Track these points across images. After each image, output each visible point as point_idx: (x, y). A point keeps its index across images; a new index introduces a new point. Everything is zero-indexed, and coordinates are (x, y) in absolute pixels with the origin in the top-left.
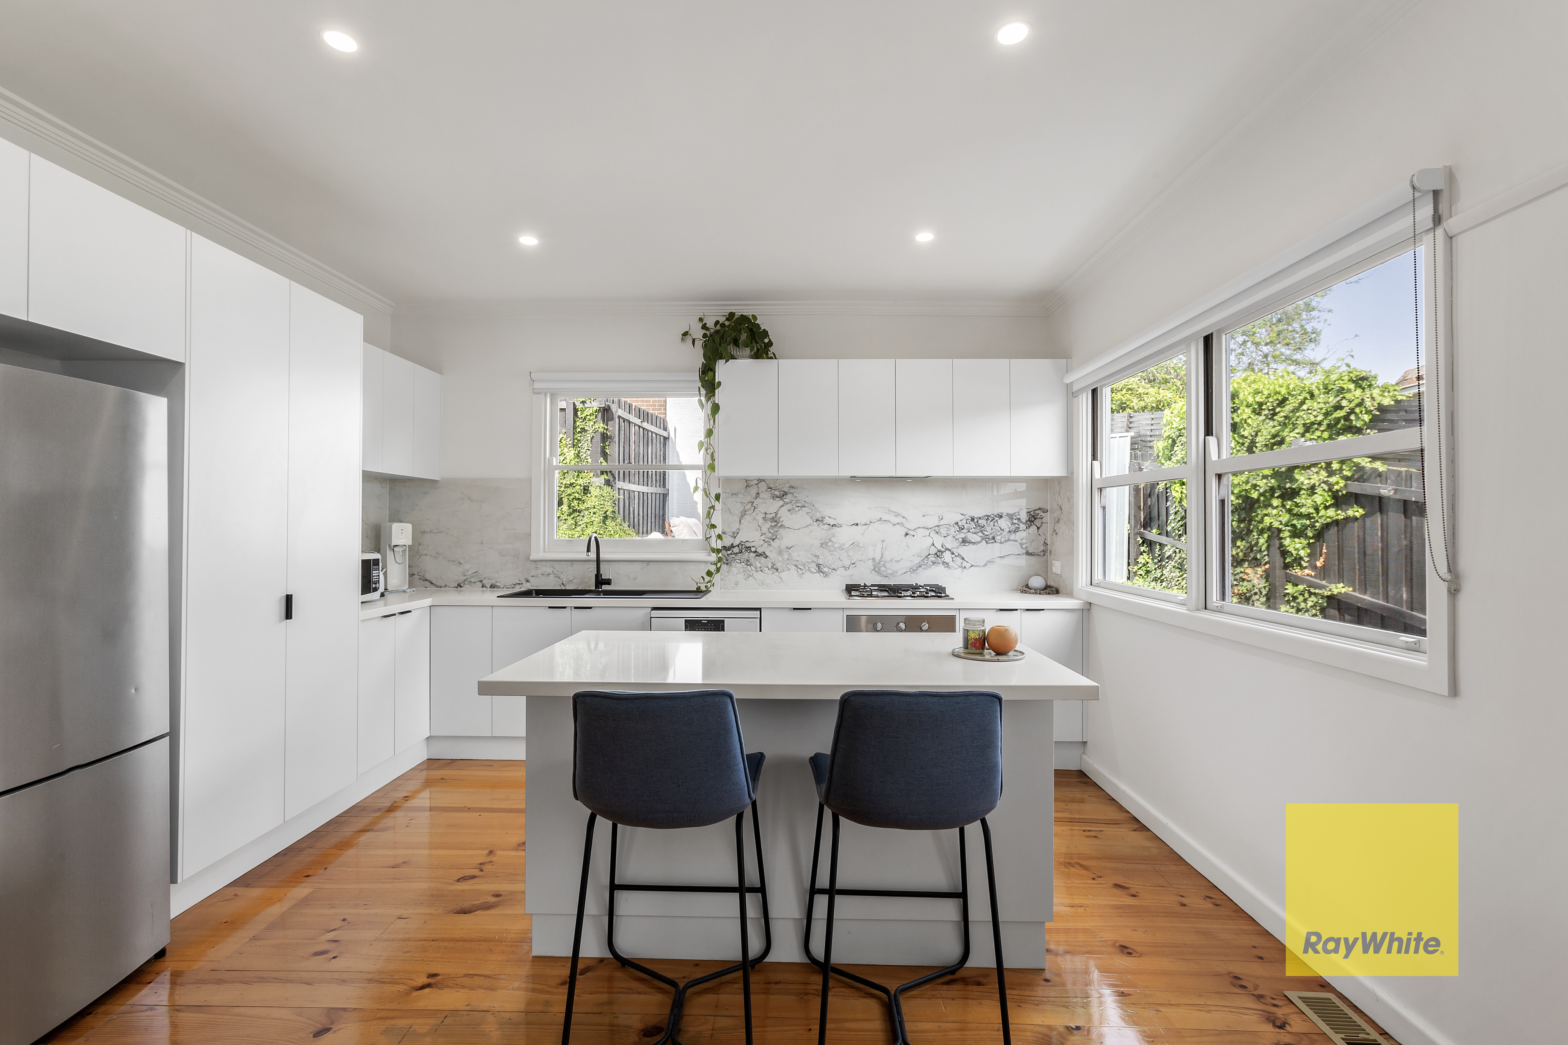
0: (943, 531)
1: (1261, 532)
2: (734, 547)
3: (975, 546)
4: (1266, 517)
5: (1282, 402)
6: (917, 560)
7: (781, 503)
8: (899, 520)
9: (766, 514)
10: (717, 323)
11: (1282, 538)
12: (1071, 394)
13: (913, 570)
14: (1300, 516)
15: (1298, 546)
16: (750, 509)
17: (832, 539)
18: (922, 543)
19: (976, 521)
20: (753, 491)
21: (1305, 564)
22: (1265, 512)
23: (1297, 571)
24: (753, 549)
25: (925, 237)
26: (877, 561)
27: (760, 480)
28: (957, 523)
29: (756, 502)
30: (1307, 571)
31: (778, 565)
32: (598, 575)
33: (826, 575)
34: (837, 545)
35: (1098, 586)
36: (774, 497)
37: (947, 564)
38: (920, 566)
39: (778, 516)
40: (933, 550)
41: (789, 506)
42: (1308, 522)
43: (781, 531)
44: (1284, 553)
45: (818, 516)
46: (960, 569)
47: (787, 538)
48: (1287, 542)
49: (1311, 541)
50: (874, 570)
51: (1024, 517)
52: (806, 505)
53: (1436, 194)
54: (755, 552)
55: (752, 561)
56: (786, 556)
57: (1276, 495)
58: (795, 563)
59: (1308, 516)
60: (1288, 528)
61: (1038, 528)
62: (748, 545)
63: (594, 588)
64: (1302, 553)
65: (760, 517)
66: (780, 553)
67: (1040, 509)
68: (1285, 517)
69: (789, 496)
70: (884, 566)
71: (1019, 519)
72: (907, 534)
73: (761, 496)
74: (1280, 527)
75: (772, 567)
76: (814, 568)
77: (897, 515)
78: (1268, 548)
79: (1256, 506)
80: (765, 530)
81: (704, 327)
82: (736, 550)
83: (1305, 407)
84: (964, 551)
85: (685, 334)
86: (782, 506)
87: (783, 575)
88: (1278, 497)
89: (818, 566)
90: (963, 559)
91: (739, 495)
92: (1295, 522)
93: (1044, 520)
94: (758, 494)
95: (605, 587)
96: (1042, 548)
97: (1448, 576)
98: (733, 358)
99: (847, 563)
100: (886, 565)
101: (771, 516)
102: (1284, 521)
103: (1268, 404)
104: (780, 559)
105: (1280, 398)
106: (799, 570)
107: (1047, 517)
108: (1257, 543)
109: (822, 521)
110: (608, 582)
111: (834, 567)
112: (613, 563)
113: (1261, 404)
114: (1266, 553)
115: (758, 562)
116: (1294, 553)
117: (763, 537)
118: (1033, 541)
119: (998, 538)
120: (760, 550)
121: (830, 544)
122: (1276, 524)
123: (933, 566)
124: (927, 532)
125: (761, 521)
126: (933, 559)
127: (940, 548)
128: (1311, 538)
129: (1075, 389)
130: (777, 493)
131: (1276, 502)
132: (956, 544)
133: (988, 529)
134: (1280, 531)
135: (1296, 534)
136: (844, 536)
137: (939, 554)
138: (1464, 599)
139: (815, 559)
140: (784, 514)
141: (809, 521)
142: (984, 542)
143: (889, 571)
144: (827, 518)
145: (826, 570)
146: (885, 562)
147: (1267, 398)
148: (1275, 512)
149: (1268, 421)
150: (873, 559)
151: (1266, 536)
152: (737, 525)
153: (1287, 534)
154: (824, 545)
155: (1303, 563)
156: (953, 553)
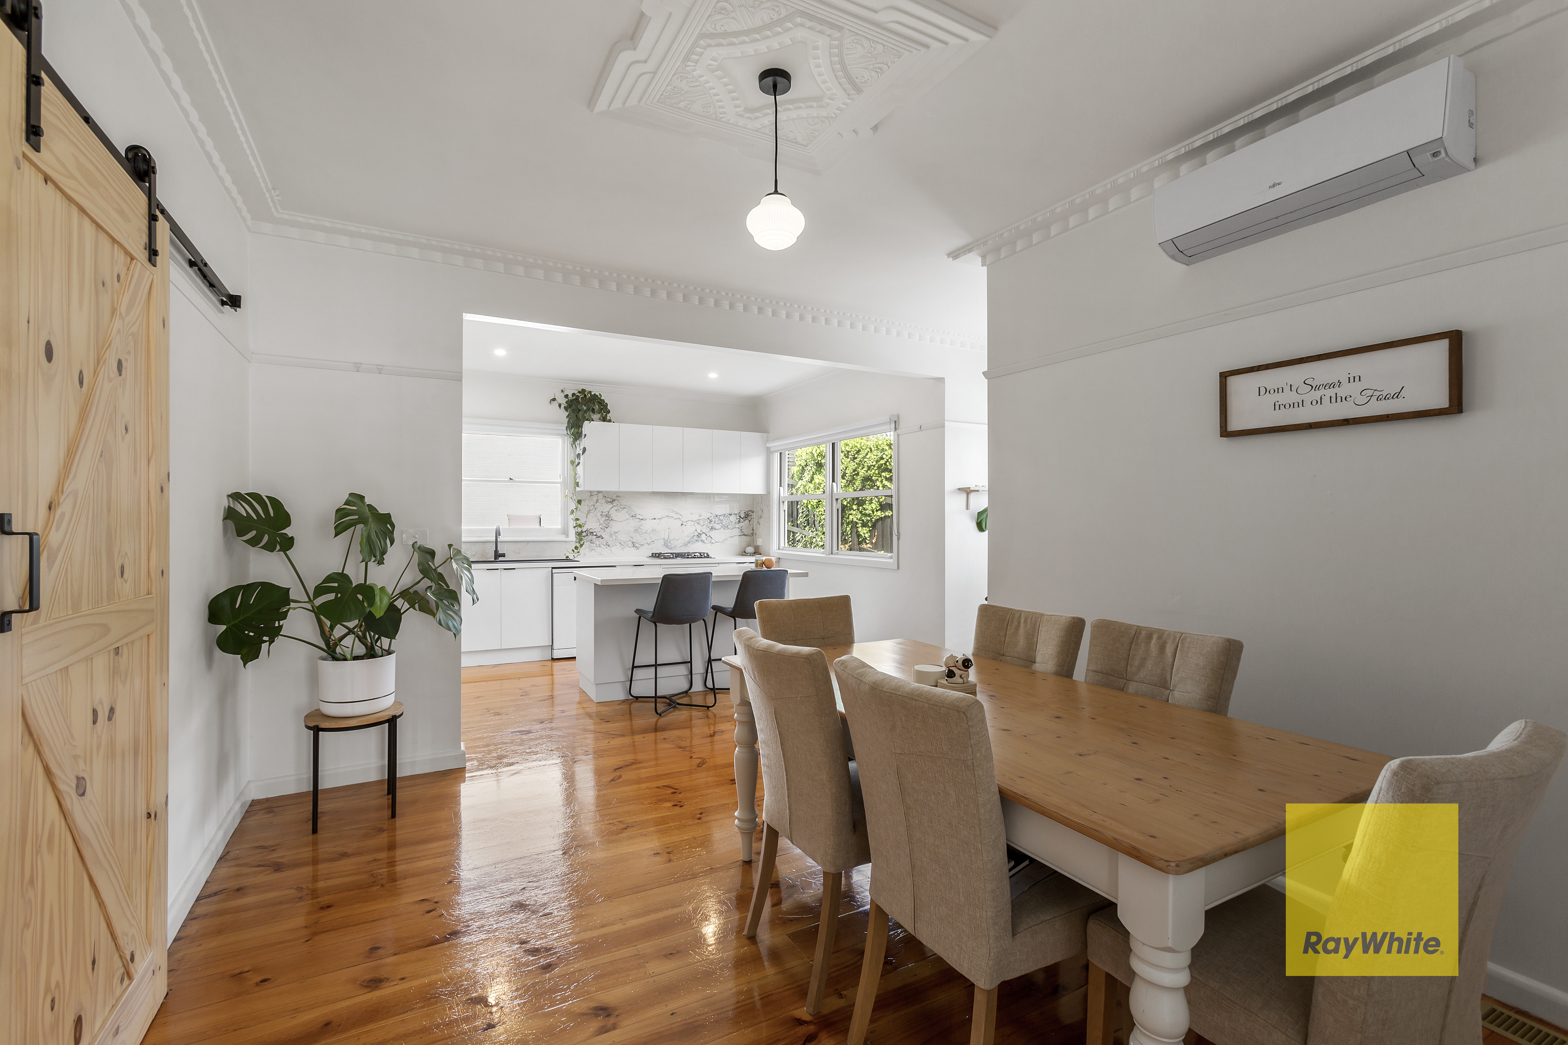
0: (701, 523)
1: (848, 524)
2: (583, 532)
3: (718, 531)
4: (850, 516)
5: (858, 452)
6: (688, 539)
7: (612, 506)
8: (678, 516)
9: (602, 512)
10: (573, 394)
11: (858, 527)
12: (769, 452)
13: (686, 545)
14: (866, 515)
15: (865, 532)
16: (592, 509)
17: (641, 527)
18: (691, 529)
19: (718, 517)
20: (595, 498)
21: (868, 542)
22: (850, 512)
23: (864, 546)
24: (595, 534)
25: (713, 375)
26: (666, 540)
27: (599, 492)
28: (708, 518)
29: (597, 505)
30: (869, 545)
31: (610, 543)
32: (496, 551)
33: (637, 548)
34: (643, 531)
35: (782, 550)
36: (607, 502)
37: (704, 541)
38: (689, 543)
39: (610, 513)
40: (696, 534)
41: (616, 508)
42: (869, 519)
43: (611, 522)
44: (859, 536)
45: (633, 514)
46: (710, 544)
47: (615, 527)
48: (860, 529)
49: (871, 529)
50: (664, 545)
51: (743, 515)
52: (626, 507)
53: (895, 421)
54: (596, 535)
55: (594, 540)
56: (614, 538)
57: (855, 503)
58: (619, 542)
59: (869, 515)
60: (860, 522)
61: (749, 521)
62: (591, 531)
63: (493, 560)
64: (867, 535)
65: (599, 514)
66: (611, 536)
67: (750, 511)
68: (859, 516)
69: (616, 501)
70: (670, 542)
71: (740, 516)
72: (682, 524)
73: (599, 501)
74: (857, 521)
75: (606, 544)
76: (630, 544)
77: (677, 513)
78: (851, 534)
79: (846, 509)
80: (602, 522)
81: (566, 396)
82: (584, 534)
83: (868, 457)
84: (712, 534)
85: (554, 400)
86: (612, 508)
87: (612, 549)
88: (856, 504)
89: (633, 543)
90: (712, 538)
91: (586, 501)
92: (863, 518)
93: (752, 517)
94: (597, 500)
95: (501, 559)
96: (751, 532)
97: (897, 534)
98: (593, 421)
99: (649, 541)
100: (671, 542)
101: (605, 514)
102: (859, 518)
103: (852, 452)
104: (611, 539)
105: (857, 450)
106: (622, 546)
107: (754, 515)
108: (846, 530)
109: (635, 517)
110: (503, 555)
111: (642, 543)
112: (505, 543)
113: (848, 452)
114: (850, 536)
115: (598, 541)
116: (863, 535)
117: (601, 526)
118: (747, 528)
119: (729, 526)
120: (599, 534)
121: (640, 530)
122: (855, 520)
123: (696, 543)
124: (693, 523)
125: (599, 516)
126: (696, 538)
127: (700, 532)
128: (871, 527)
129: (772, 450)
130: (609, 500)
131: (855, 507)
132: (708, 530)
133: (724, 521)
134: (857, 523)
135: (864, 525)
136: (648, 525)
137: (699, 535)
138: (900, 540)
139: (631, 540)
140: (613, 513)
141: (628, 517)
142: (722, 528)
143: (673, 546)
144: (638, 515)
145: (637, 545)
146: (670, 540)
147: (851, 448)
148: (854, 512)
149: (851, 461)
150: (664, 539)
151: (850, 526)
152: (585, 519)
153: (860, 525)
154: (636, 531)
155: (867, 541)
156: (706, 535)
